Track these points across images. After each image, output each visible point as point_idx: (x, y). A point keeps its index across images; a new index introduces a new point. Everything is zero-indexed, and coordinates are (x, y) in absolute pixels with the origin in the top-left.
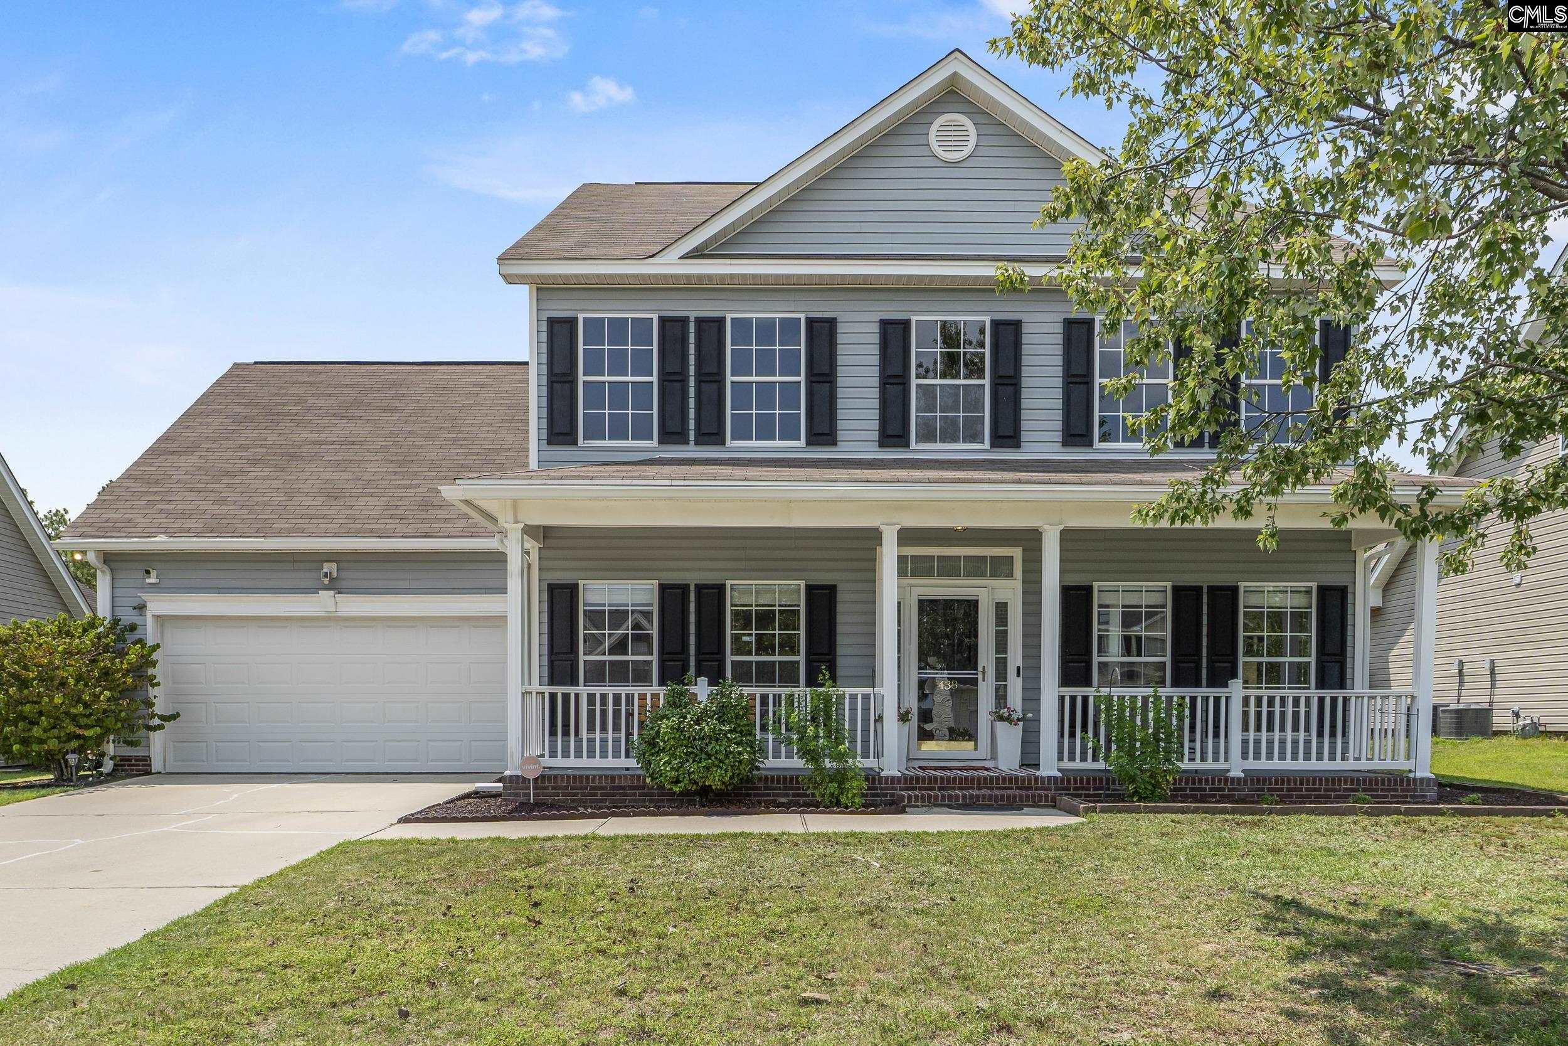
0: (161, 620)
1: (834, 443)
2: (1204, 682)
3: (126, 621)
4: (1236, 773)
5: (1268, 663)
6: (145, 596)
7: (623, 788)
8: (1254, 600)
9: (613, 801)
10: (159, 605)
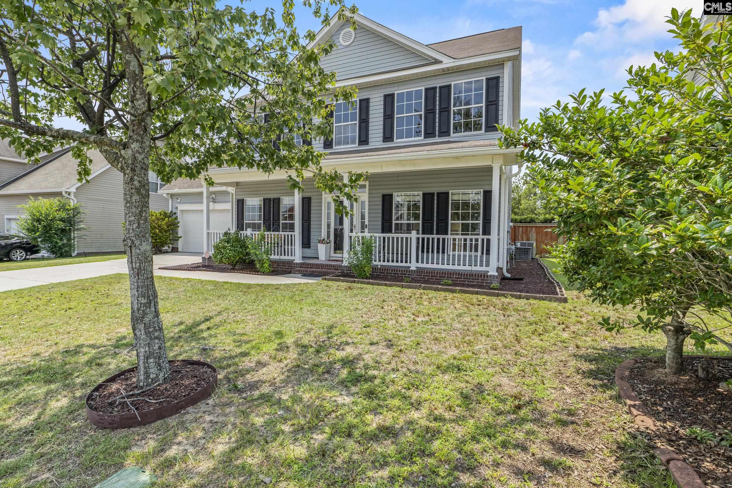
0: (182, 211)
2: (435, 232)
3: (174, 212)
4: (413, 268)
5: (462, 224)
6: (177, 205)
8: (456, 197)
10: (181, 207)
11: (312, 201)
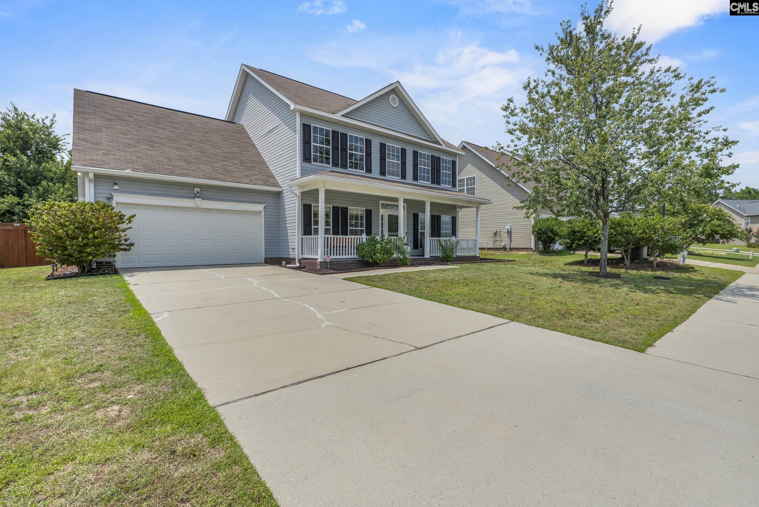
0: (120, 204)
1: (371, 172)
6: (113, 194)
7: (349, 264)
8: (443, 219)
9: (347, 268)
10: (118, 198)
11: (372, 213)
